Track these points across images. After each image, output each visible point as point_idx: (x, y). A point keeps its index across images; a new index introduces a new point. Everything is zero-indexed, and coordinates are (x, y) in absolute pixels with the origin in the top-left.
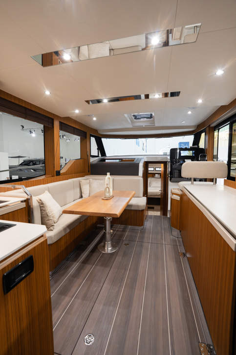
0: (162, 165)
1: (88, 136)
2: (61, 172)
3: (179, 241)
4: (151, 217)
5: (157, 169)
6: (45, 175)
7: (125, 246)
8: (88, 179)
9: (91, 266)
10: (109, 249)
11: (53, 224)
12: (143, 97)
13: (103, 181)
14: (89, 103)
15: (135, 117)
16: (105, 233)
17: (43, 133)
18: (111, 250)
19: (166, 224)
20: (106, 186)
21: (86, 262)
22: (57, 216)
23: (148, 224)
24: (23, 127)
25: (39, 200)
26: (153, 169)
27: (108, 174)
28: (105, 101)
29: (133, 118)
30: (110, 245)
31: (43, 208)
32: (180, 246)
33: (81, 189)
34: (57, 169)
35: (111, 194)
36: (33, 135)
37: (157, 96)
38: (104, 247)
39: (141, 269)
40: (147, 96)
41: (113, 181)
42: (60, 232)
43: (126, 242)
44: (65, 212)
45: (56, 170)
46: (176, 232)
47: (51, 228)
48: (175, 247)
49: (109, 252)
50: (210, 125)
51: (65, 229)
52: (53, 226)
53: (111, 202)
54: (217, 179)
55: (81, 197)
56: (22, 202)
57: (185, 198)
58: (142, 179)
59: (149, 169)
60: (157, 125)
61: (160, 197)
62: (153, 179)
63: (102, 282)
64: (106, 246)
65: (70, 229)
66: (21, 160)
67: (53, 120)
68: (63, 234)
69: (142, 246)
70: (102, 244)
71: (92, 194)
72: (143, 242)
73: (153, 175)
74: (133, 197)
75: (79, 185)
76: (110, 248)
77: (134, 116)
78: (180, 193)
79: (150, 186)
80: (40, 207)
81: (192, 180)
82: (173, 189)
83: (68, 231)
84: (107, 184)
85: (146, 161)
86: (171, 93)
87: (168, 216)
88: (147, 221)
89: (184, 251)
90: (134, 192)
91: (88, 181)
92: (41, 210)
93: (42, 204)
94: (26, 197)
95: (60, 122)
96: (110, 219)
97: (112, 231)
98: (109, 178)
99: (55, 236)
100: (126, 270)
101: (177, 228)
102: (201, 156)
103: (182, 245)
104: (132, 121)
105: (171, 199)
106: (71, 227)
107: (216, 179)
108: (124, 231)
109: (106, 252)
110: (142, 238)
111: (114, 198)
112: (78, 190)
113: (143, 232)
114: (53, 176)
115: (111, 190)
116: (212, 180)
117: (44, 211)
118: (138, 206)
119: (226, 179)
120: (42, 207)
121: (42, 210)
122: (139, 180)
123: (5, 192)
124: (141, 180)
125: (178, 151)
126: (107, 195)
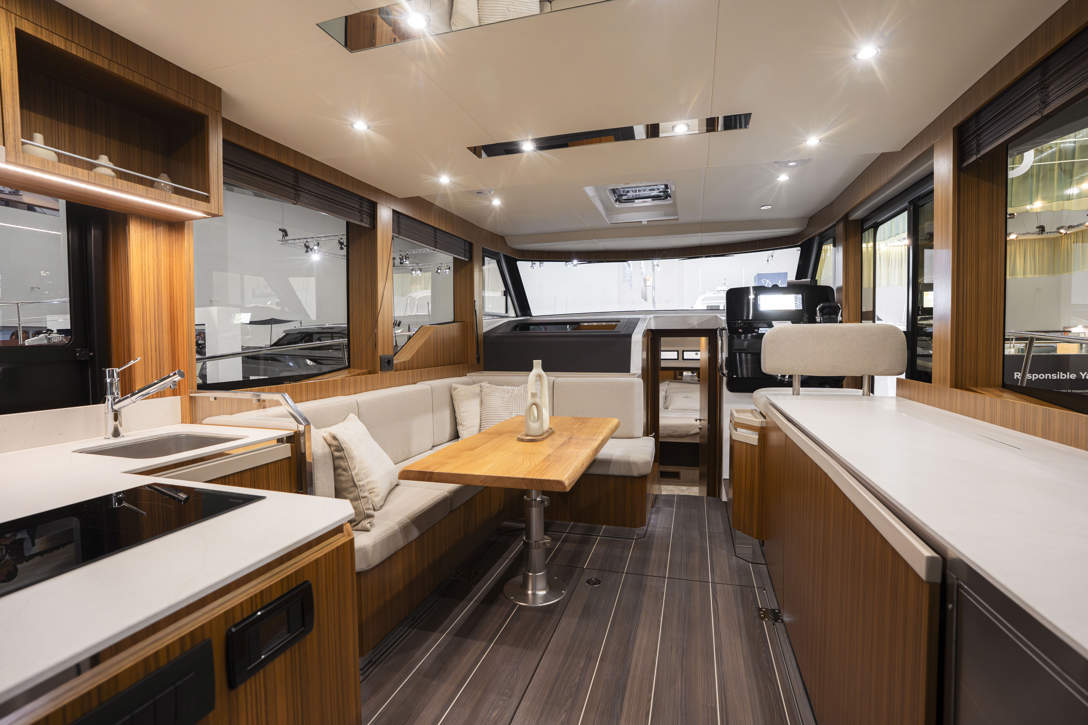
0: (704, 340)
1: (477, 253)
2: (397, 360)
3: (758, 574)
4: (669, 499)
5: (687, 355)
6: (349, 367)
7: (590, 587)
8: (474, 383)
9: (484, 644)
10: (539, 593)
11: (371, 512)
12: (640, 131)
13: (522, 388)
14: (480, 156)
15: (619, 196)
16: (527, 545)
17: (344, 252)
18: (546, 598)
19: (715, 522)
20: (530, 400)
21: (468, 631)
22: (382, 488)
23: (659, 522)
24: (285, 233)
25: (329, 439)
26: (674, 355)
27: (537, 364)
28: (528, 147)
29: (613, 198)
30: (541, 583)
31: (342, 463)
32: (762, 588)
33: (454, 411)
34: (383, 350)
35: (546, 426)
36: (315, 257)
37: (681, 128)
38: (524, 586)
39: (637, 659)
40: (653, 131)
41: (553, 387)
42: (391, 538)
43: (594, 576)
44: (406, 475)
45: (380, 353)
46: (747, 546)
47: (365, 523)
48: (745, 592)
49: (540, 604)
50: (847, 216)
51: (405, 529)
52: (370, 516)
53: (545, 448)
54: (876, 377)
55: (456, 436)
56: (280, 440)
57: (773, 437)
58: (641, 381)
59: (664, 355)
60: (684, 217)
61: (697, 440)
62: (675, 385)
63: (518, 693)
64: (530, 587)
65: (419, 527)
66: (278, 332)
67: (373, 207)
68: (401, 543)
69: (640, 588)
70: (519, 579)
71: (489, 427)
72: (643, 575)
73: (676, 374)
74: (612, 435)
75: (448, 399)
76: (544, 592)
77: (614, 191)
78: (757, 421)
79: (667, 408)
80: (334, 459)
81: (796, 382)
82: (737, 411)
83: (415, 534)
84: (534, 395)
85: (653, 327)
86: (725, 118)
87: (724, 498)
88: (657, 512)
89: (774, 606)
90: (615, 421)
91: (476, 388)
92: (335, 468)
93: (340, 449)
94: (292, 427)
95: (394, 211)
96: (542, 502)
97: (548, 540)
98: (540, 376)
99: (374, 546)
100: (591, 658)
101: (751, 535)
102: (821, 310)
103: (769, 587)
104: (609, 209)
105: (732, 442)
106: (426, 521)
107: (872, 379)
108: (585, 541)
109: (530, 604)
110: (643, 561)
111: (555, 436)
112: (447, 414)
113: (646, 544)
114: (370, 373)
115: (546, 413)
116: (856, 382)
117: (345, 470)
118: (628, 464)
119: (903, 376)
120: (341, 458)
121: (340, 467)
122: (631, 385)
123: (232, 414)
124: (638, 385)
125: (752, 297)
126: (534, 426)
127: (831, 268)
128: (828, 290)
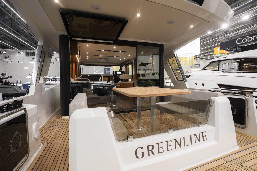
50: (126, 64)
127: (124, 69)
128: (124, 71)
